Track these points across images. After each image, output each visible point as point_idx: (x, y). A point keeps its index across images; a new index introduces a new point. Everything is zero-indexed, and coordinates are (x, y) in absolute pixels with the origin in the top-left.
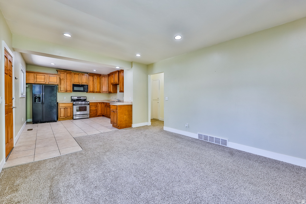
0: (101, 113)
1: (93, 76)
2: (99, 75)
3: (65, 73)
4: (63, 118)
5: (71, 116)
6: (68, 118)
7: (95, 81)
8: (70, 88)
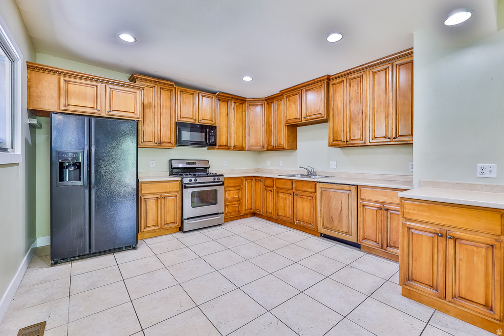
0: (249, 207)
1: (228, 102)
2: (241, 101)
3: (157, 88)
4: (152, 231)
5: (175, 222)
6: (168, 229)
7: (231, 115)
8: (168, 134)
